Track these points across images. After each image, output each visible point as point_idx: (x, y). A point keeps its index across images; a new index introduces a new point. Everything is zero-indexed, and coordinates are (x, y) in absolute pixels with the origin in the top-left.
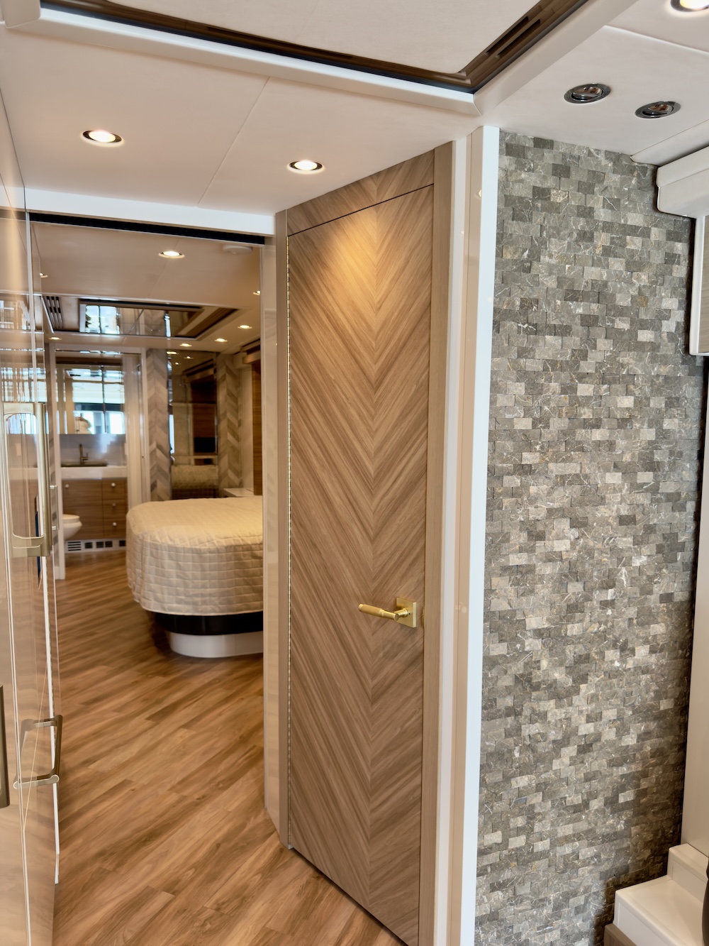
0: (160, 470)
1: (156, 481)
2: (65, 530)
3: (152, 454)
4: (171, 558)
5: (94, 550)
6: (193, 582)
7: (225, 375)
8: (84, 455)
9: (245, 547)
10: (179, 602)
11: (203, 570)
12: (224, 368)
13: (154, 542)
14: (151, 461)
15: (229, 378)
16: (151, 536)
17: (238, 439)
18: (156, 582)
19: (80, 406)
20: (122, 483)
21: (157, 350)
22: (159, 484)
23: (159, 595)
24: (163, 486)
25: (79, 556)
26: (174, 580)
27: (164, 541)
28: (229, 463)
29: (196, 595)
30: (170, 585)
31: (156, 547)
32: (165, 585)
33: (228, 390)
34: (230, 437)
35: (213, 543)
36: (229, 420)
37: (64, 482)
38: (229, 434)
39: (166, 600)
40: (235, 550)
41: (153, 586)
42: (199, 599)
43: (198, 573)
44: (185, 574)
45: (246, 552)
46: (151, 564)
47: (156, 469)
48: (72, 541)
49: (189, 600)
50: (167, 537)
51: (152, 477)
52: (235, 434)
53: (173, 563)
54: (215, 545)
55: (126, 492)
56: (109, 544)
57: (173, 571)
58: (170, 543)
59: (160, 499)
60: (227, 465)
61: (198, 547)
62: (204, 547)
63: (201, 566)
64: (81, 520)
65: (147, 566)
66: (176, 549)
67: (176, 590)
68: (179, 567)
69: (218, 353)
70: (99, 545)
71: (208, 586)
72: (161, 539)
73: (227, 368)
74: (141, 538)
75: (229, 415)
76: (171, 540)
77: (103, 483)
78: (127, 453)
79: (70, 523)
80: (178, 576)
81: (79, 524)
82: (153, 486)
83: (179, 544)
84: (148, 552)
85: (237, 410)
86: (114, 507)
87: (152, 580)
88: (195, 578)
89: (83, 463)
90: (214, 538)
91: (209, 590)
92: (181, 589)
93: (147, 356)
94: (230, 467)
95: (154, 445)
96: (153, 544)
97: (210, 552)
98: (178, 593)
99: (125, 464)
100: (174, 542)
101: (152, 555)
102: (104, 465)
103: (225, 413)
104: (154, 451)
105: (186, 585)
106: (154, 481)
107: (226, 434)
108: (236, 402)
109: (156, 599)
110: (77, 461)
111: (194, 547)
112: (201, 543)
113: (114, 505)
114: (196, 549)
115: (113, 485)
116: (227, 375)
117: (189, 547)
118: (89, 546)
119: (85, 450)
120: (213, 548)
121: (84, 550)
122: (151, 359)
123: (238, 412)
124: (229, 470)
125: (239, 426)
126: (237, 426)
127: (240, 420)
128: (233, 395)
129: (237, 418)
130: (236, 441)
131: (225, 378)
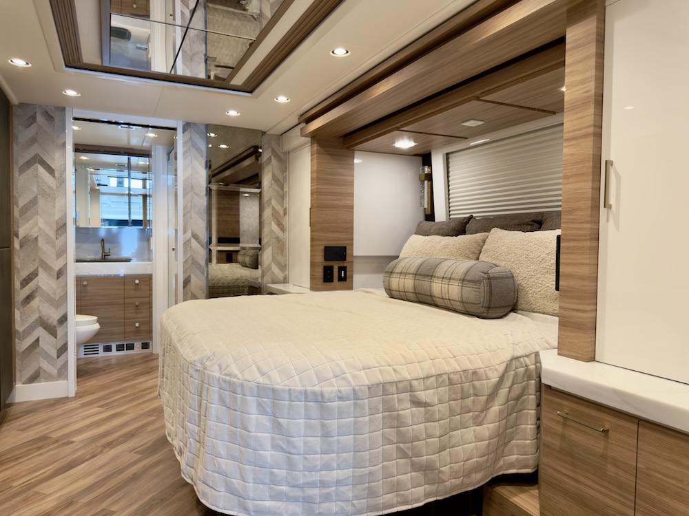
0: (195, 263)
1: (190, 276)
2: (77, 334)
3: (187, 244)
4: (262, 410)
5: (114, 353)
6: (305, 458)
7: (271, 157)
8: (106, 251)
9: (400, 385)
10: (276, 497)
11: (326, 434)
12: (270, 149)
13: (228, 378)
14: (185, 252)
15: (274, 162)
16: (220, 366)
17: (283, 230)
18: (232, 457)
19: (107, 222)
20: (146, 280)
21: (195, 124)
22: (193, 279)
23: (236, 482)
24: (198, 282)
25: (96, 361)
26: (268, 454)
27: (247, 376)
28: (273, 256)
29: (312, 485)
30: (259, 464)
31: (232, 388)
32: (249, 463)
33: (273, 174)
34: (275, 227)
35: (344, 379)
36: (273, 208)
37: (79, 280)
38: (273, 223)
39: (251, 494)
40: (385, 393)
41: (224, 463)
42: (315, 492)
43: (316, 441)
44: (289, 442)
45: (403, 395)
46: (219, 420)
47: (190, 261)
48: (89, 345)
49: (297, 493)
50: (254, 367)
51: (185, 272)
52: (280, 225)
53: (266, 421)
54: (349, 382)
55: (151, 290)
56: (131, 347)
57: (265, 437)
58: (261, 380)
59: (194, 297)
60: (270, 258)
61: (317, 389)
62: (330, 389)
63: (323, 425)
64: (98, 321)
65: (211, 423)
66: (274, 393)
67: (272, 473)
68: (278, 427)
69: (264, 133)
70: (120, 348)
71: (335, 465)
72: (242, 372)
73: (273, 151)
74: (199, 367)
75: (274, 203)
76: (263, 374)
77: (126, 280)
78: (153, 247)
79: (84, 325)
80: (276, 447)
81: (97, 326)
82: (187, 282)
83: (279, 382)
84: (215, 397)
85: (283, 197)
86: (137, 306)
87: (223, 452)
88: (309, 451)
89: (105, 259)
90: (346, 371)
91: (336, 474)
92: (281, 473)
93: (184, 131)
94: (274, 260)
95: (189, 234)
96: (224, 381)
97: (340, 398)
98: (274, 481)
99: (150, 260)
100: (269, 377)
101: (222, 401)
102: (128, 260)
103: (270, 199)
104: (189, 240)
105: (291, 466)
106: (187, 275)
107: (271, 223)
108: (282, 188)
109: (231, 490)
110: (99, 256)
111: (309, 388)
112: (322, 379)
113: (137, 304)
114: (314, 393)
115: (137, 282)
116: (273, 157)
117: (300, 388)
118: (108, 349)
119: (107, 246)
120: (346, 389)
121: (102, 353)
122: (188, 134)
123: (283, 200)
124: (273, 264)
125: (285, 214)
126: (282, 215)
127: (286, 208)
128: (279, 180)
129: (283, 207)
130: (280, 231)
131: (271, 162)
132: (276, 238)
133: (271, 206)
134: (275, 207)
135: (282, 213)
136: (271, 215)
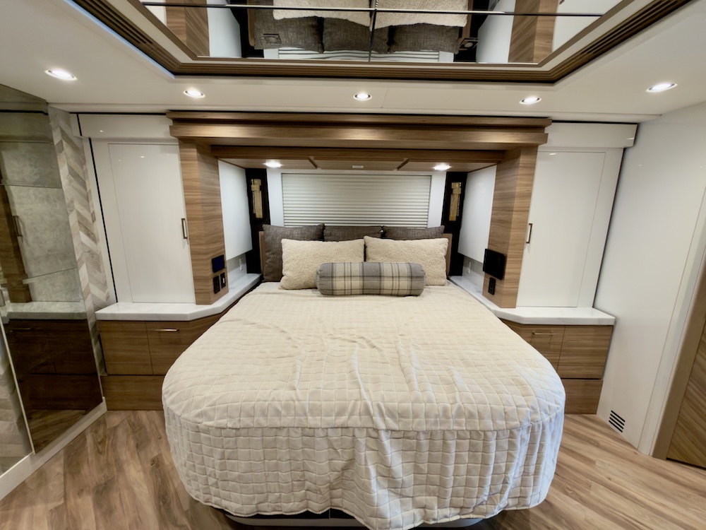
7: (62, 142)
12: (59, 130)
15: (67, 150)
17: (95, 240)
28: (89, 275)
33: (69, 167)
34: (84, 238)
36: (79, 214)
38: (81, 233)
60: (87, 278)
73: (63, 132)
75: (77, 206)
94: (92, 279)
103: (72, 202)
107: (79, 234)
108: (84, 186)
116: (64, 143)
123: (88, 202)
124: (91, 285)
125: (93, 221)
126: (91, 221)
127: (94, 213)
128: (78, 176)
129: (90, 211)
130: (93, 243)
131: (63, 149)
132: (89, 252)
133: (75, 211)
134: (80, 211)
135: (90, 219)
136: (77, 224)
